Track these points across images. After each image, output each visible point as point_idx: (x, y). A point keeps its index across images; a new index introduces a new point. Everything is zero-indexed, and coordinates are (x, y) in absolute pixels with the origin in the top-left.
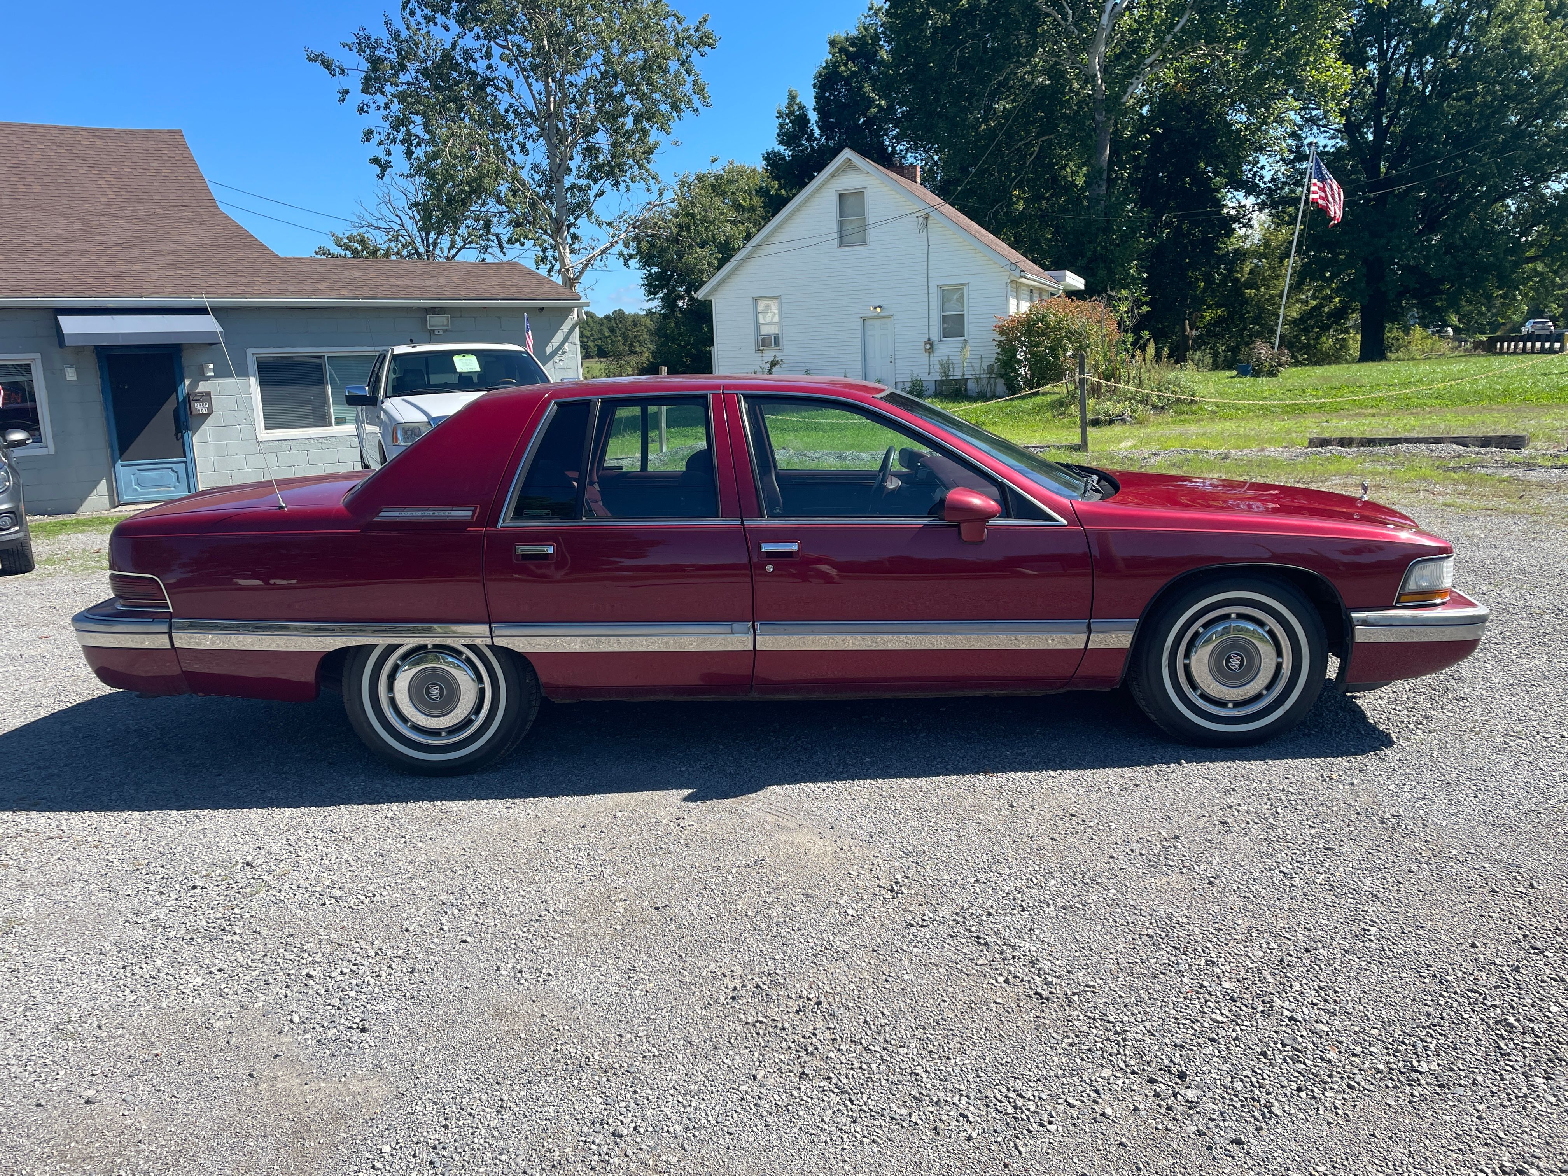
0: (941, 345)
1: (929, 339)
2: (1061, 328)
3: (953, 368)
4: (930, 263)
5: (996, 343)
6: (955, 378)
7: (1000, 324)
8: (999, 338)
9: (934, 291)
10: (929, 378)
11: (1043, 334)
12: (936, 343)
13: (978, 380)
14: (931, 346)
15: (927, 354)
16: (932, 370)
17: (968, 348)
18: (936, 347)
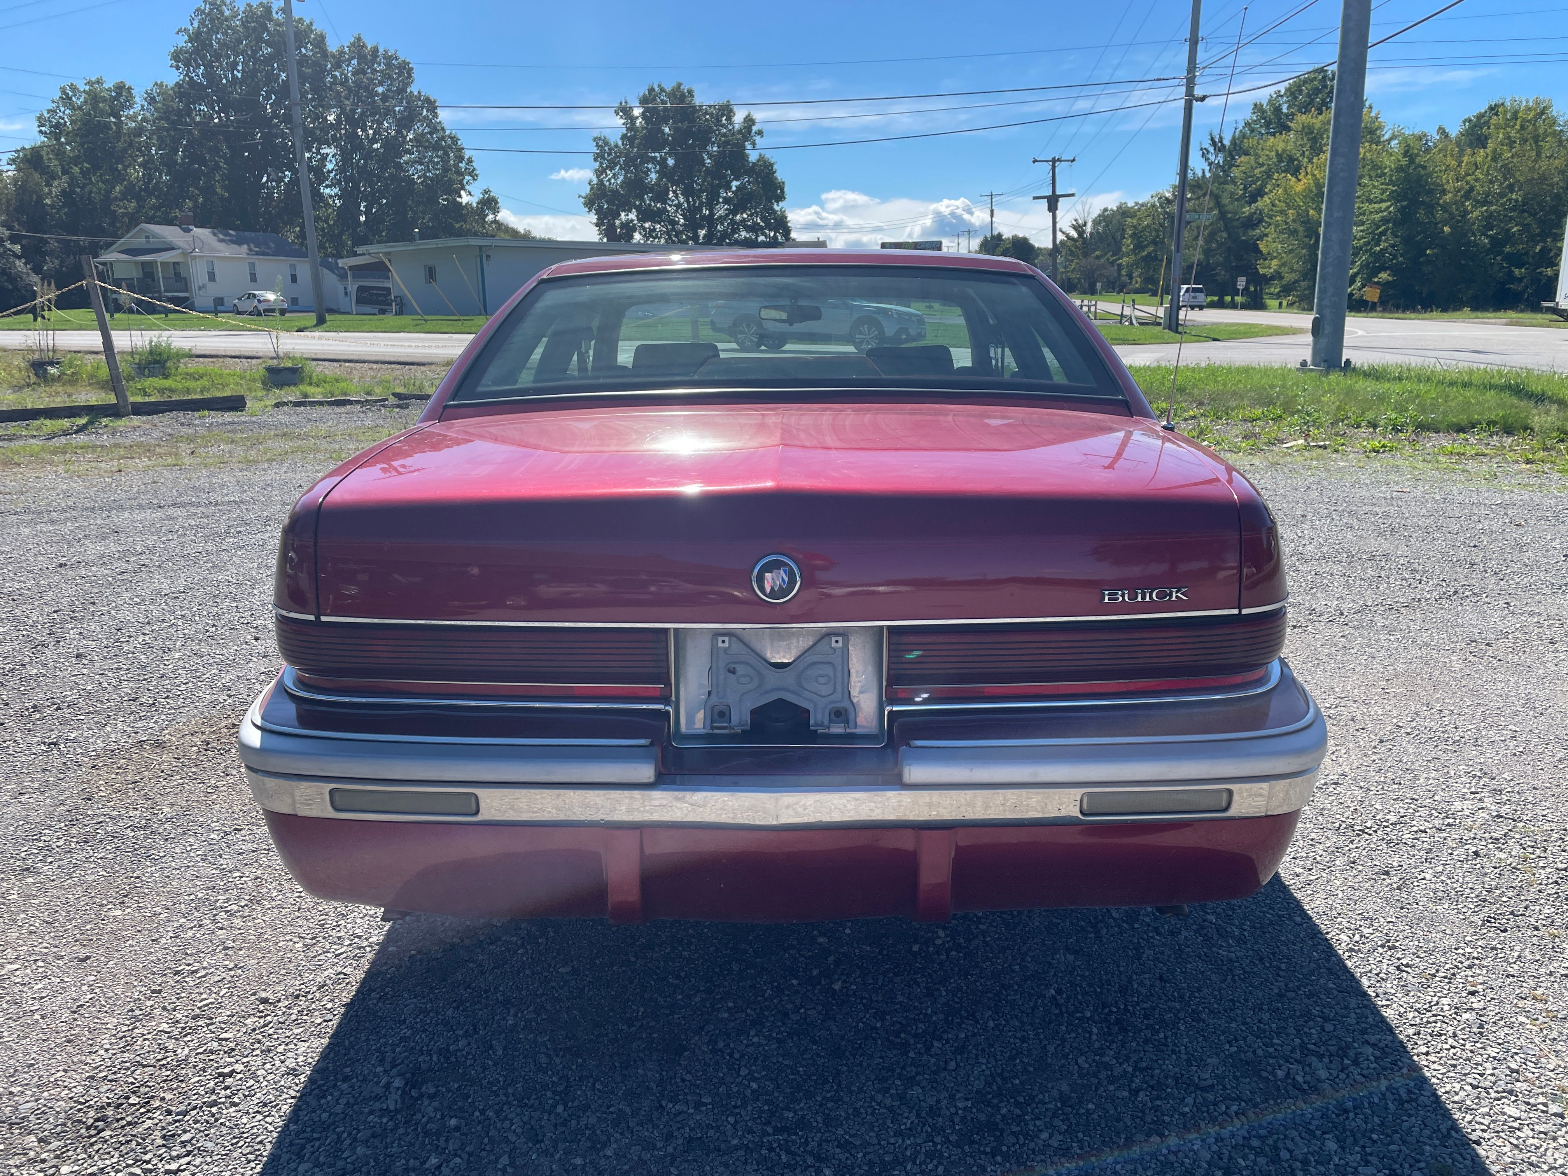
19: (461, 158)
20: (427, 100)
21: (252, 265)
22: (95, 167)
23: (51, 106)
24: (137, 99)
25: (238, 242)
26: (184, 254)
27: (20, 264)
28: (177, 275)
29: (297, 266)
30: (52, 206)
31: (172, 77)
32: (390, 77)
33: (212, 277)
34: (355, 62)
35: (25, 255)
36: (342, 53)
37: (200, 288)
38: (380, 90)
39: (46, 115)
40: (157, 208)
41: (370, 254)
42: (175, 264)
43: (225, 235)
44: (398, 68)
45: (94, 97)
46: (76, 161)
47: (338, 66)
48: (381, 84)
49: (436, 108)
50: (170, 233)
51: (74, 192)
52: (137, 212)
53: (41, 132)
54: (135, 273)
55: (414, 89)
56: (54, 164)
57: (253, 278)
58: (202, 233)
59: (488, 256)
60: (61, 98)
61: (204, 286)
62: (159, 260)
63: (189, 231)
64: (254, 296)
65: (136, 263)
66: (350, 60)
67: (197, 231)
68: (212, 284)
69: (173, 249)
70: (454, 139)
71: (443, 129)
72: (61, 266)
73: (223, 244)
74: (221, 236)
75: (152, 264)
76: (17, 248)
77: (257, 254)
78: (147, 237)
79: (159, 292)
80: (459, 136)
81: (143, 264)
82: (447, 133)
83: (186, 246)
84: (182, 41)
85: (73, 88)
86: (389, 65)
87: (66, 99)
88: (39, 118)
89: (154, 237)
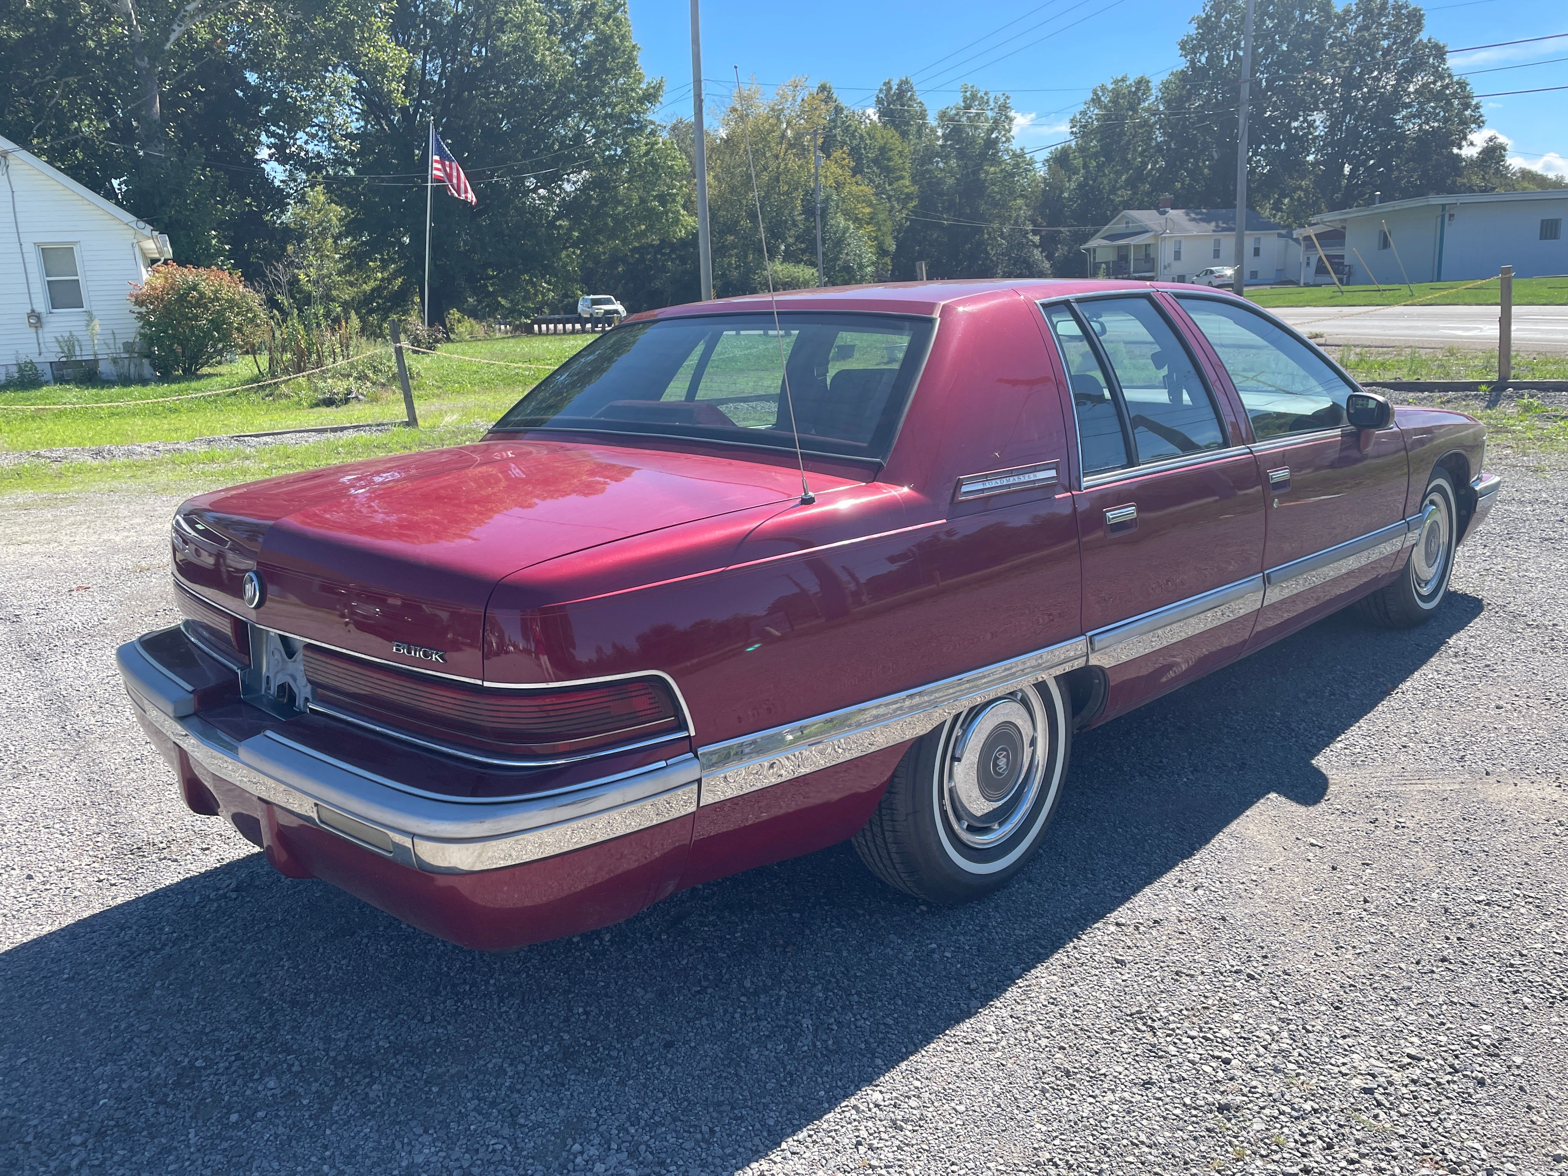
0: (52, 318)
1: (33, 311)
2: (218, 300)
3: (80, 346)
4: (18, 215)
5: (135, 315)
6: (85, 358)
7: (135, 292)
8: (137, 309)
9: (29, 247)
10: (41, 359)
11: (198, 305)
12: (44, 315)
13: (115, 361)
14: (36, 319)
15: (33, 330)
16: (43, 350)
17: (96, 322)
18: (43, 320)
19: (1467, 106)
20: (1436, 46)
21: (1217, 242)
22: (1109, 159)
23: (1082, 107)
24: (1153, 91)
25: (1207, 220)
26: (1156, 236)
27: (1037, 253)
28: (1147, 256)
29: (1222, 242)
30: (1070, 199)
31: (1181, 64)
32: (1398, 29)
33: (1177, 256)
34: (1360, 18)
35: (1043, 245)
36: (1347, 11)
37: (1165, 268)
38: (1385, 43)
39: (1078, 117)
40: (1149, 194)
41: (1323, 223)
42: (1147, 246)
43: (1197, 214)
44: (1407, 17)
45: (1117, 95)
46: (1096, 155)
47: (1342, 25)
48: (1386, 37)
49: (1445, 53)
50: (1147, 217)
51: (1087, 184)
52: (1131, 199)
53: (1072, 133)
54: (1112, 257)
55: (1423, 36)
56: (1078, 162)
57: (1217, 254)
58: (1176, 214)
59: (1451, 216)
60: (1093, 99)
61: (1169, 265)
62: (1132, 243)
63: (1165, 213)
64: (1212, 272)
65: (1114, 247)
66: (1356, 17)
67: (1172, 213)
68: (1177, 263)
69: (1147, 231)
70: (1462, 85)
71: (1450, 76)
72: (1069, 252)
73: (1193, 223)
74: (1193, 215)
75: (1127, 247)
76: (1037, 239)
77: (1224, 230)
78: (1127, 223)
79: (1129, 273)
80: (1468, 81)
81: (1119, 248)
82: (1455, 79)
83: (1158, 228)
84: (1192, 30)
85: (1103, 88)
86: (1398, 16)
87: (1096, 100)
88: (1072, 121)
89: (1134, 222)
